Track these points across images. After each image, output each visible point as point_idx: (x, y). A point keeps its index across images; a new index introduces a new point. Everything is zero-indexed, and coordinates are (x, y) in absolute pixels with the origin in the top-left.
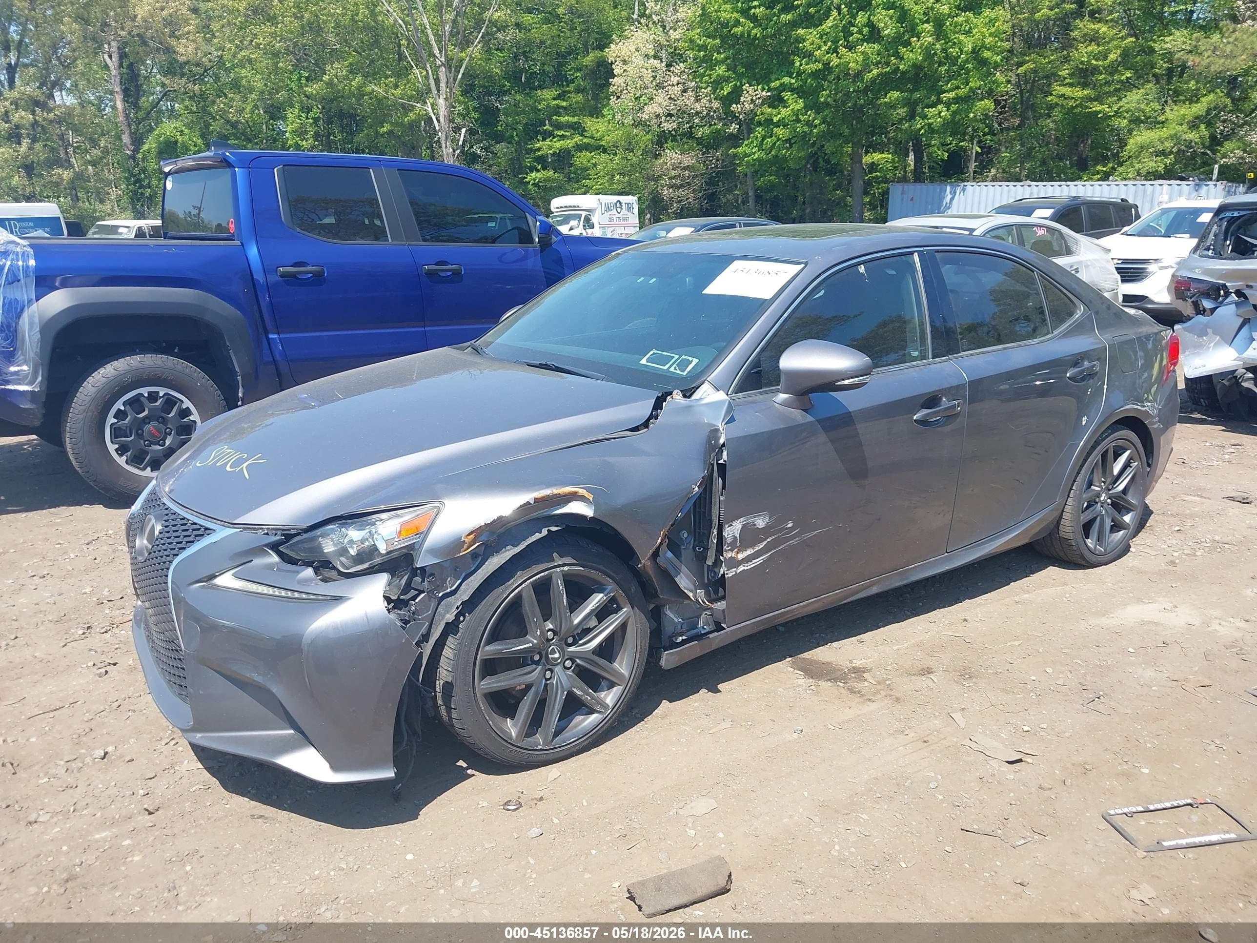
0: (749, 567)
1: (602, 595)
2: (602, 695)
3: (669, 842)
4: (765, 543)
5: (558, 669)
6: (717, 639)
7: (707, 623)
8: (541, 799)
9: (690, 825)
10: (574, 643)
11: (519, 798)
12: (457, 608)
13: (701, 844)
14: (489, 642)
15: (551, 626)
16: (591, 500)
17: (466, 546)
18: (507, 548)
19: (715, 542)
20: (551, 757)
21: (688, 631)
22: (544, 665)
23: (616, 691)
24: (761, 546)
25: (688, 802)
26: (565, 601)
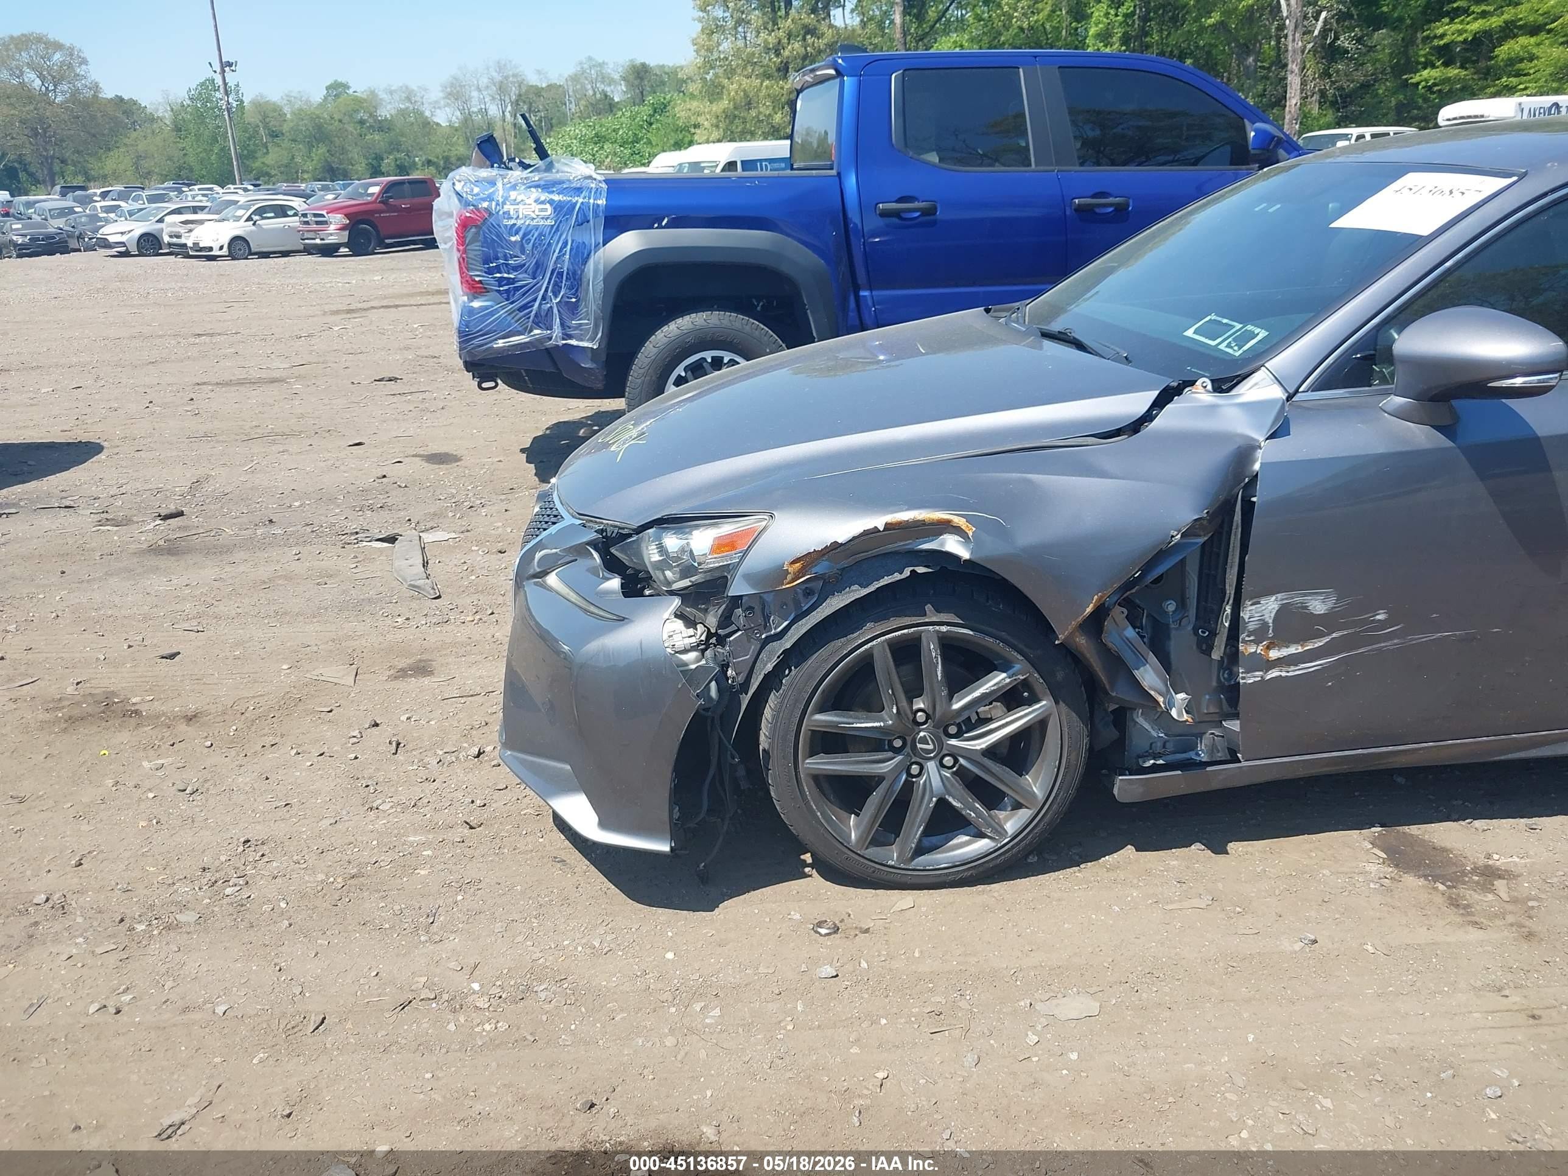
0: (1291, 674)
1: (1004, 675)
2: (1001, 815)
3: (992, 1042)
4: (1327, 639)
5: (931, 766)
6: (1222, 775)
7: (1213, 749)
8: (867, 931)
9: (1039, 1028)
10: (956, 736)
11: (842, 921)
12: (778, 657)
13: (1035, 1059)
14: (821, 710)
15: (922, 706)
16: (970, 534)
17: (789, 577)
18: (853, 588)
19: (1227, 625)
20: (908, 880)
21: (1174, 753)
22: (908, 755)
23: (1024, 815)
24: (1319, 643)
25: (1060, 995)
26: (939, 675)
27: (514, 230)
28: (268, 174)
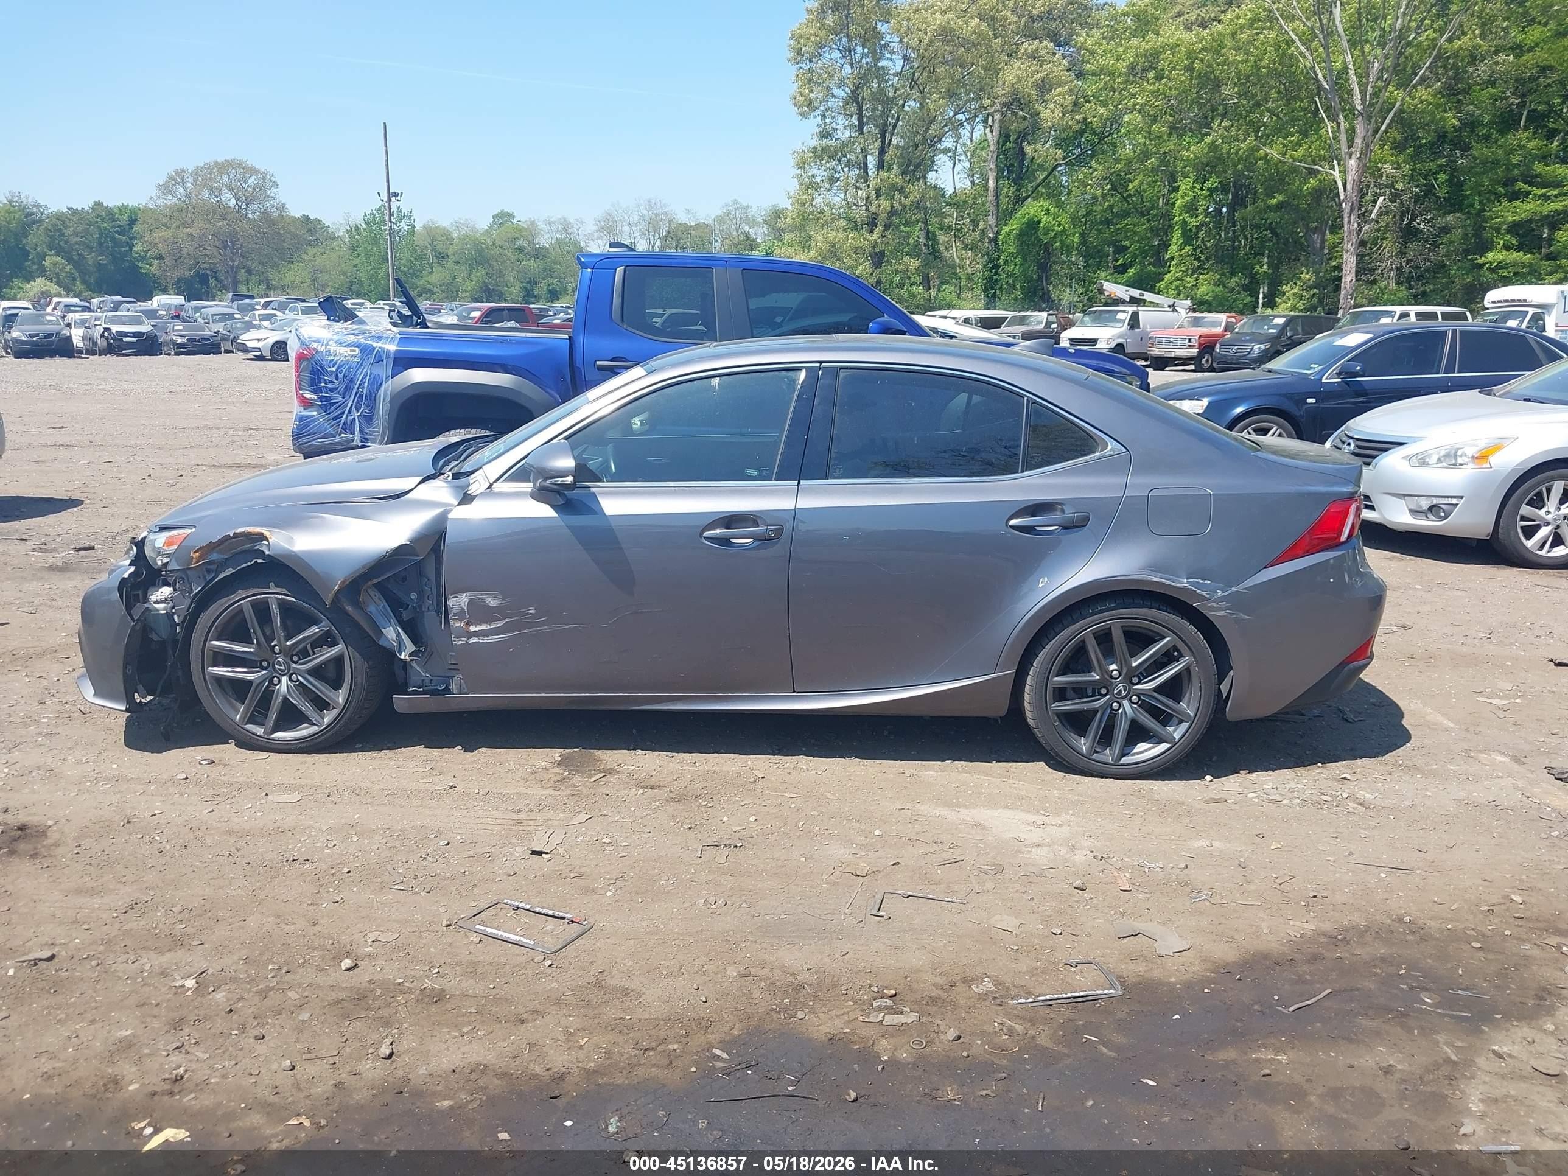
0: (485, 641)
1: (316, 627)
2: (326, 712)
3: (228, 806)
4: (502, 622)
5: (284, 679)
8: (227, 765)
10: (296, 663)
11: (220, 761)
14: (216, 639)
15: (276, 642)
16: (270, 541)
17: (194, 560)
18: (229, 569)
19: (444, 609)
20: (270, 746)
22: (271, 671)
23: (333, 714)
24: (499, 624)
25: (287, 794)
26: (280, 624)
27: (332, 363)
28: (430, 291)
